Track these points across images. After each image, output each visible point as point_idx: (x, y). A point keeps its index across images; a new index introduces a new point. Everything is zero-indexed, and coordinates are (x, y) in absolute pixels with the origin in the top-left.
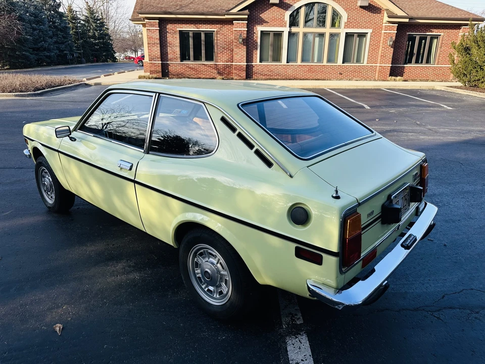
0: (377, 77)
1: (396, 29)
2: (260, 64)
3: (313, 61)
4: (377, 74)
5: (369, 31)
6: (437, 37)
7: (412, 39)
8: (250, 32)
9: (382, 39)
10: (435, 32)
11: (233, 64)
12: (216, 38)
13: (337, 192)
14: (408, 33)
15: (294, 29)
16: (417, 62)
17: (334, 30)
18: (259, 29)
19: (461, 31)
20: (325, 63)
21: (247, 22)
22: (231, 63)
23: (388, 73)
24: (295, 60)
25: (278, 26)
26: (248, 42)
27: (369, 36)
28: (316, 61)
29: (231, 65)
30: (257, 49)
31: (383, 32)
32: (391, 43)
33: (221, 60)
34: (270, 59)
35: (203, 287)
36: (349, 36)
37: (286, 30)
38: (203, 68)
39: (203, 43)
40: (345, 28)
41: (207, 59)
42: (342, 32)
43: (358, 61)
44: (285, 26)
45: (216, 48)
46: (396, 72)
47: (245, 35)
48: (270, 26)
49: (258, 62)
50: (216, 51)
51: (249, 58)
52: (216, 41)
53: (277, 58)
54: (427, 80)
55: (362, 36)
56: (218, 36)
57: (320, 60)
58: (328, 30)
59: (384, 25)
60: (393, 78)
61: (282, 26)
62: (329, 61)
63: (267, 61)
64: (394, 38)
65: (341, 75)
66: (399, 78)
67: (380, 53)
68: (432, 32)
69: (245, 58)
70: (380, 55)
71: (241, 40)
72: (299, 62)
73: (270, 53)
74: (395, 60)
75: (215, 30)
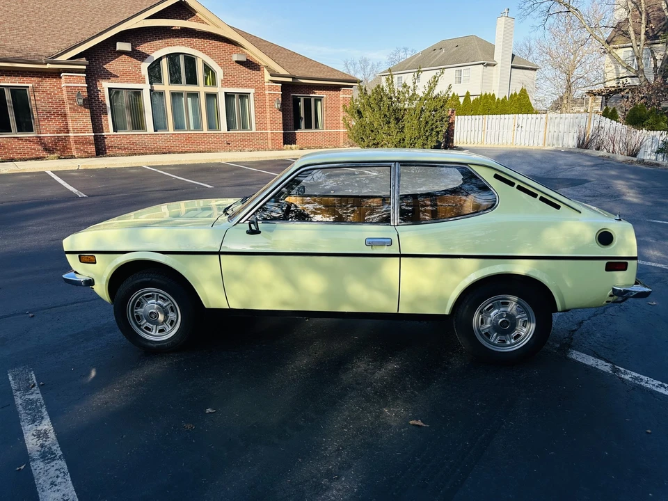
0: (270, 145)
1: (280, 90)
2: (115, 133)
3: (189, 128)
4: (270, 143)
5: (252, 91)
6: (320, 99)
7: (297, 101)
8: (92, 89)
9: (267, 101)
10: (318, 94)
11: (70, 134)
12: (32, 98)
14: (292, 94)
15: (157, 87)
16: (308, 126)
17: (211, 90)
18: (105, 85)
19: (341, 92)
20: (205, 130)
21: (85, 75)
22: (67, 135)
23: (282, 141)
24: (165, 128)
25: (133, 82)
26: (92, 103)
27: (252, 96)
28: (192, 128)
29: (66, 136)
30: (106, 113)
31: (267, 92)
32: (279, 106)
33: (48, 130)
34: (129, 126)
36: (229, 96)
37: (146, 88)
38: (16, 143)
39: (10, 105)
40: (222, 86)
41: (20, 130)
42: (221, 91)
43: (245, 127)
44: (144, 83)
45: (35, 113)
46: (289, 139)
47: (86, 94)
48: (118, 82)
49: (111, 132)
50: (35, 116)
51: (97, 126)
52: (33, 102)
53: (138, 124)
54: (321, 148)
55: (243, 96)
56: (37, 94)
57: (198, 126)
58: (201, 88)
59: (266, 84)
60: (289, 146)
61: (139, 82)
62: (210, 127)
63: (125, 129)
64: (280, 99)
65: (228, 145)
66: (293, 146)
67: (268, 117)
68: (315, 93)
69: (90, 127)
70: (268, 120)
71: (81, 101)
72: (171, 130)
73: (128, 119)
74: (285, 127)
75: (30, 85)
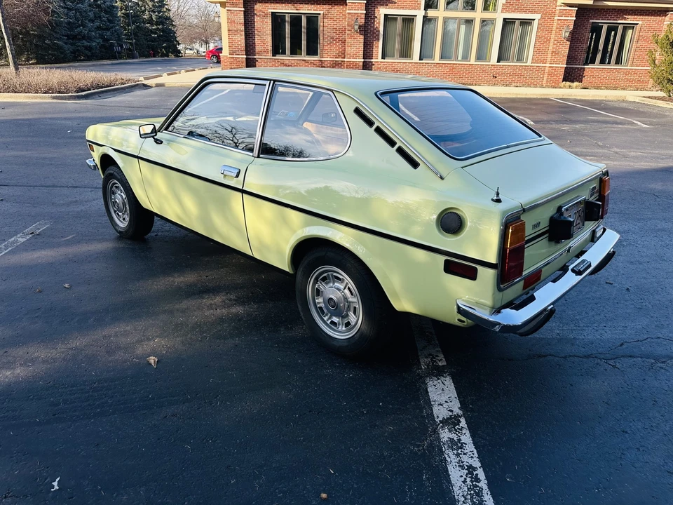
0: (545, 81)
1: (574, 15)
2: (383, 60)
3: (456, 58)
4: (545, 78)
5: (537, 17)
6: (632, 26)
7: (597, 29)
8: (370, 15)
9: (554, 28)
10: (630, 20)
11: (345, 60)
12: (322, 24)
13: (498, 194)
14: (591, 21)
15: (431, 13)
16: (602, 62)
17: (487, 15)
18: (382, 11)
19: (667, 18)
20: (473, 61)
21: (365, 2)
22: (343, 60)
23: (562, 77)
24: (431, 57)
25: (409, 9)
26: (367, 30)
27: (535, 24)
28: (460, 58)
29: (342, 61)
30: (378, 40)
31: (556, 18)
32: (567, 34)
33: (328, 52)
34: (397, 54)
35: (325, 319)
36: (507, 23)
37: (420, 14)
38: (303, 65)
39: (304, 30)
40: (502, 12)
41: (308, 54)
42: (499, 17)
43: (519, 59)
44: (419, 9)
45: (321, 38)
46: (571, 75)
47: (363, 21)
48: (397, 8)
49: (380, 59)
50: (321, 41)
51: (368, 53)
52: (321, 28)
53: (406, 53)
54: (616, 88)
55: (526, 23)
56: (326, 20)
57: (466, 57)
58: (478, 15)
59: (558, 8)
60: (568, 83)
61: (414, 9)
62: (479, 58)
63: (393, 56)
64: (572, 27)
65: (495, 79)
66: (576, 84)
67: (551, 48)
68: (625, 19)
69: (362, 53)
70: (550, 52)
71: (356, 27)
72: (437, 59)
73: (397, 46)
74: (571, 58)
75: (322, 12)
